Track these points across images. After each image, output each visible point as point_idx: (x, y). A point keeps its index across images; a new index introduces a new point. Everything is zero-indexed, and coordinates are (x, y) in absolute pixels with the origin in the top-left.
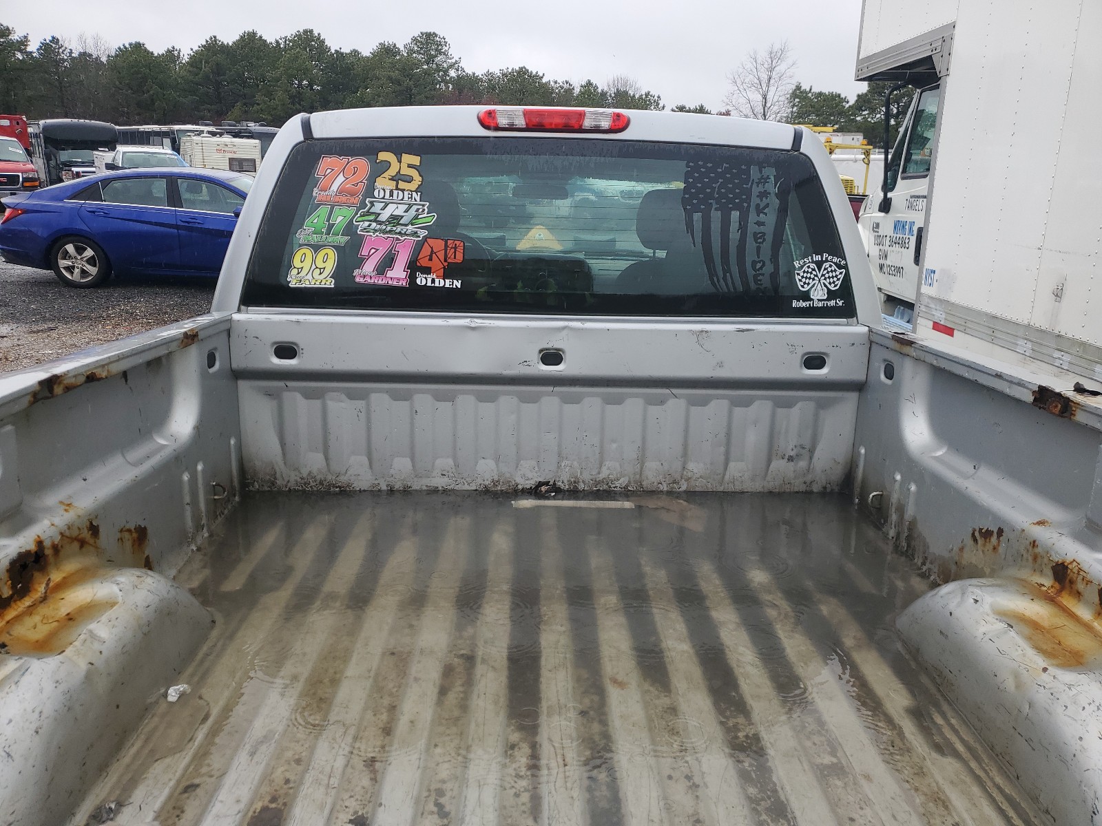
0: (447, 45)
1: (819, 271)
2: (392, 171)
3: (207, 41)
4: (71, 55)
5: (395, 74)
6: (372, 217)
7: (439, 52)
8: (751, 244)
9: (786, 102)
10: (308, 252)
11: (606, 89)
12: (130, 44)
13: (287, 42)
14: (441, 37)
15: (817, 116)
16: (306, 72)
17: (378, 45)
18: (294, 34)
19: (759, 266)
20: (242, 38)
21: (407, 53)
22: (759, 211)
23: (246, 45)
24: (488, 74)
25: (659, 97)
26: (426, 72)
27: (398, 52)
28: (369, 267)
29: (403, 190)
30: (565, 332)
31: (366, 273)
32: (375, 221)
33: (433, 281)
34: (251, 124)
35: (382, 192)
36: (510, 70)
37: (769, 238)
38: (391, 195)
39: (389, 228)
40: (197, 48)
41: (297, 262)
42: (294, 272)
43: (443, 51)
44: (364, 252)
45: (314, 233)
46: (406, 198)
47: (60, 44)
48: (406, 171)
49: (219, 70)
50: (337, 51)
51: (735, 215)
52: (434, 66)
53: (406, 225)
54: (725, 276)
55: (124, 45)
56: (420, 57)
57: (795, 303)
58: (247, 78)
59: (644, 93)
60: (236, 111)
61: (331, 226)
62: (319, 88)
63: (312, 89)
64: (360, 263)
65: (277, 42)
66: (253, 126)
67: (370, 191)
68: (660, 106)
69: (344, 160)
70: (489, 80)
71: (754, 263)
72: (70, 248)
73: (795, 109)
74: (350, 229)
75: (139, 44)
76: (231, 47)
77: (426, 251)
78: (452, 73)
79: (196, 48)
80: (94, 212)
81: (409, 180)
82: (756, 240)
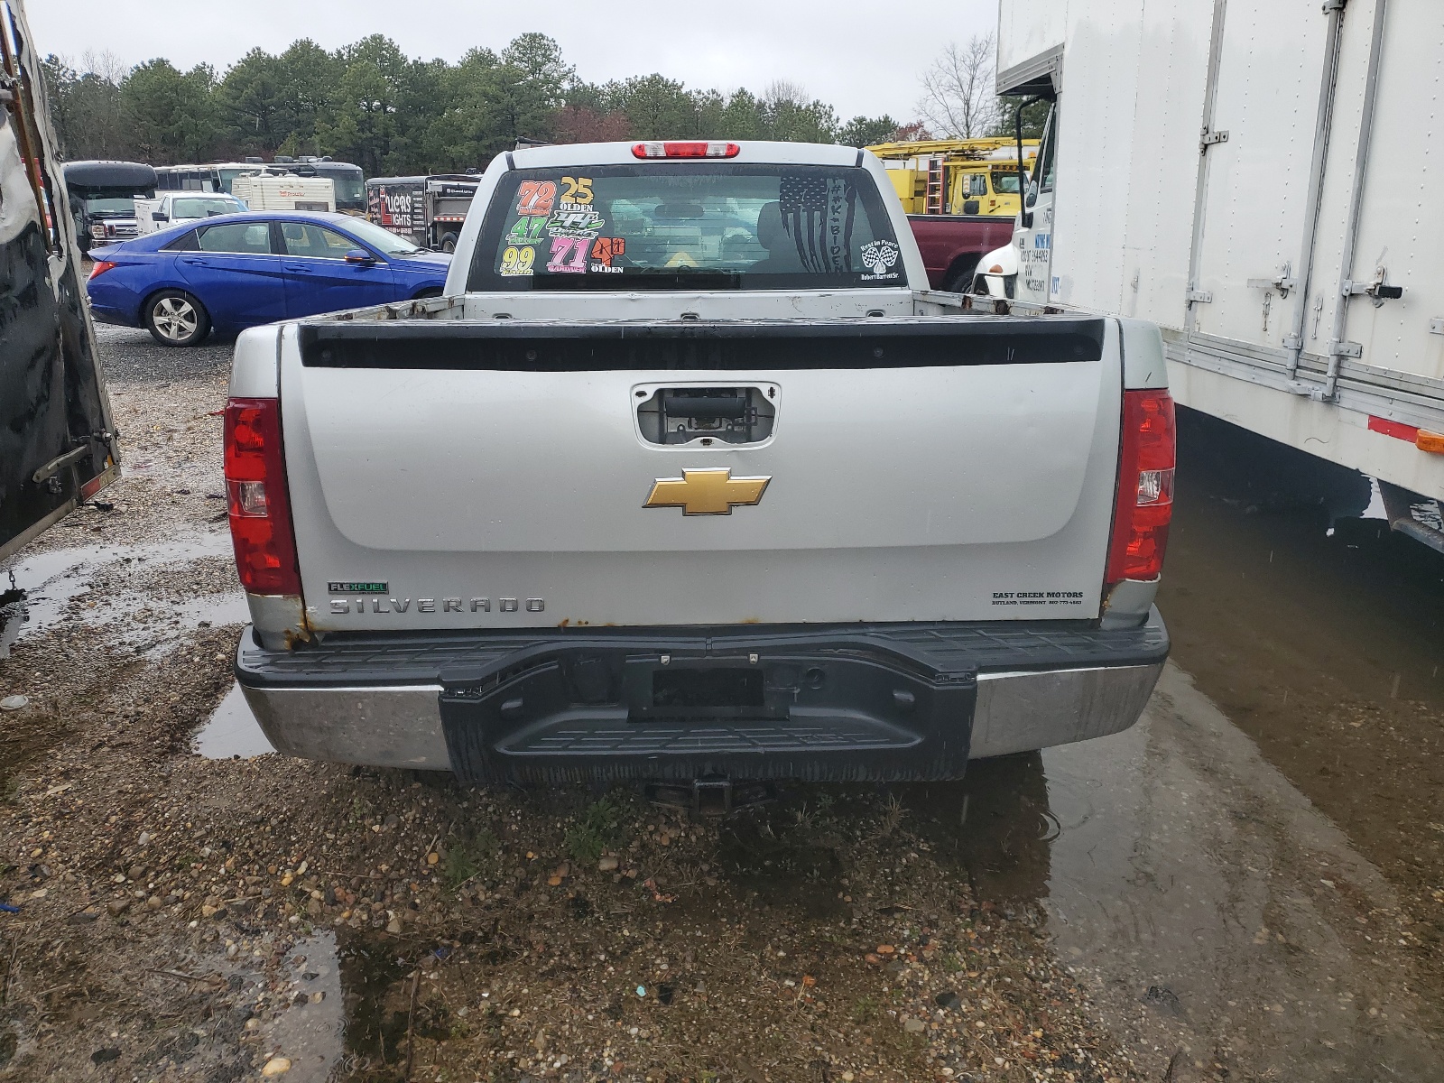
0: (558, 49)
1: (879, 252)
2: (572, 191)
3: (249, 55)
4: (74, 78)
5: (492, 90)
6: (559, 224)
7: (547, 58)
8: (829, 236)
9: (995, 108)
10: (515, 250)
11: (764, 98)
12: (151, 62)
13: (352, 52)
14: (550, 39)
15: (1034, 124)
16: (377, 90)
17: (468, 52)
18: (360, 42)
19: (836, 250)
20: (294, 49)
21: (506, 61)
22: (834, 211)
23: (299, 58)
24: (611, 84)
25: (831, 107)
26: (531, 86)
27: (494, 61)
28: (557, 260)
29: (580, 204)
30: (698, 301)
31: (556, 265)
32: (561, 226)
33: (603, 269)
34: (313, 159)
35: (565, 205)
36: (639, 79)
37: (842, 230)
38: (572, 208)
39: (571, 231)
40: (236, 64)
41: (506, 258)
42: (504, 265)
43: (552, 57)
44: (554, 249)
45: (518, 236)
46: (582, 210)
47: (60, 63)
48: (582, 190)
49: (265, 91)
50: (415, 62)
51: (817, 214)
52: (541, 77)
53: (582, 229)
54: (812, 257)
55: (142, 63)
56: (522, 65)
57: (863, 277)
58: (301, 100)
59: (812, 103)
60: (290, 142)
61: (529, 232)
62: (394, 110)
63: (385, 112)
64: (551, 256)
65: (339, 52)
66: (315, 162)
67: (557, 206)
68: (832, 119)
69: (537, 184)
70: (613, 92)
71: (833, 248)
72: (166, 303)
73: (1006, 117)
74: (544, 233)
75: (162, 61)
76: (280, 60)
77: (598, 246)
78: (566, 85)
79: (234, 64)
80: (191, 262)
81: (585, 196)
82: (833, 231)
